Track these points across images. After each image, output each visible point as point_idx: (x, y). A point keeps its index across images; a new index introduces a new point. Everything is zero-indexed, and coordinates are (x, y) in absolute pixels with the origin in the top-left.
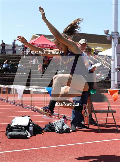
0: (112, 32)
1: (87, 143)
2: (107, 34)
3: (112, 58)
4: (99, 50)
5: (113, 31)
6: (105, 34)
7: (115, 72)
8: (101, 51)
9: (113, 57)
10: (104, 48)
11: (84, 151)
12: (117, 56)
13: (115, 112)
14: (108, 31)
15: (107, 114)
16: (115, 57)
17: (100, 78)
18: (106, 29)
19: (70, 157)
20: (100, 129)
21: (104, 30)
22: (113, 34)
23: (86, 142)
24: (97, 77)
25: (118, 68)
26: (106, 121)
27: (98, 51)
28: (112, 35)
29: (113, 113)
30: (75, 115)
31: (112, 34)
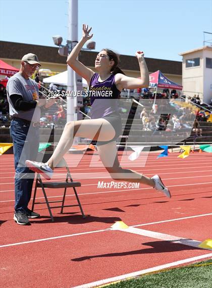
0: (68, 42)
1: (31, 242)
2: (58, 45)
3: (69, 89)
4: (45, 73)
5: (70, 39)
6: (56, 44)
7: (73, 114)
8: (47, 75)
9: (70, 86)
10: (52, 71)
11: (27, 257)
12: (77, 85)
13: (79, 185)
14: (60, 40)
15: (64, 188)
16: (73, 87)
17: (46, 124)
18: (58, 36)
19: (4, 268)
20: (54, 217)
21: (54, 38)
22: (70, 45)
23: (30, 240)
24: (42, 123)
25: (78, 107)
26: (63, 202)
27: (42, 75)
28: (68, 47)
29: (76, 188)
30: (22, 192)
31: (67, 45)
